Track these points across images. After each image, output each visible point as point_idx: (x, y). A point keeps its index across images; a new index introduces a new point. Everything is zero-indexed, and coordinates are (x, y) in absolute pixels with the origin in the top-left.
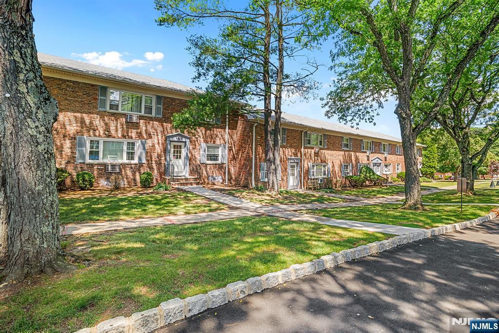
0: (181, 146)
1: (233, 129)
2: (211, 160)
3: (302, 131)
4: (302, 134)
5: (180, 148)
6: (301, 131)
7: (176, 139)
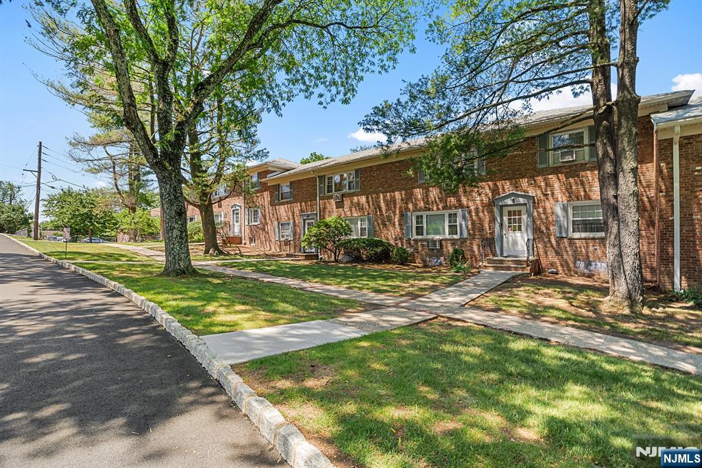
0: (519, 211)
1: (641, 162)
2: (584, 231)
5: (519, 215)
7: (509, 202)
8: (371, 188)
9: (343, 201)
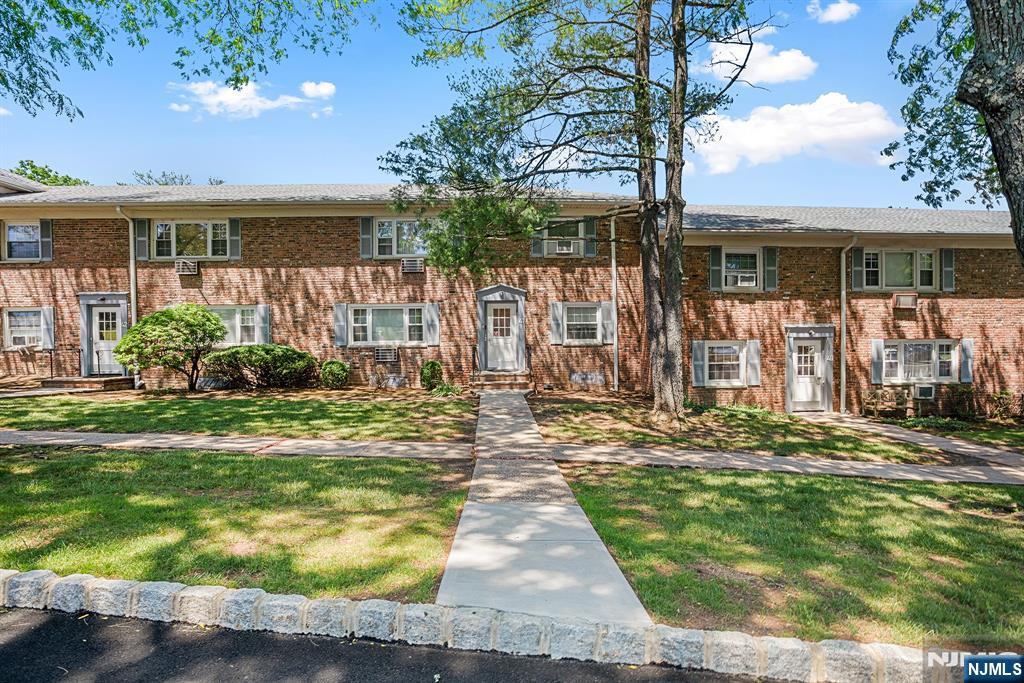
0: (508, 310)
1: (630, 265)
2: (578, 337)
3: (842, 249)
4: (840, 257)
5: (508, 315)
6: (833, 249)
7: (497, 296)
8: (267, 257)
9: (199, 274)
